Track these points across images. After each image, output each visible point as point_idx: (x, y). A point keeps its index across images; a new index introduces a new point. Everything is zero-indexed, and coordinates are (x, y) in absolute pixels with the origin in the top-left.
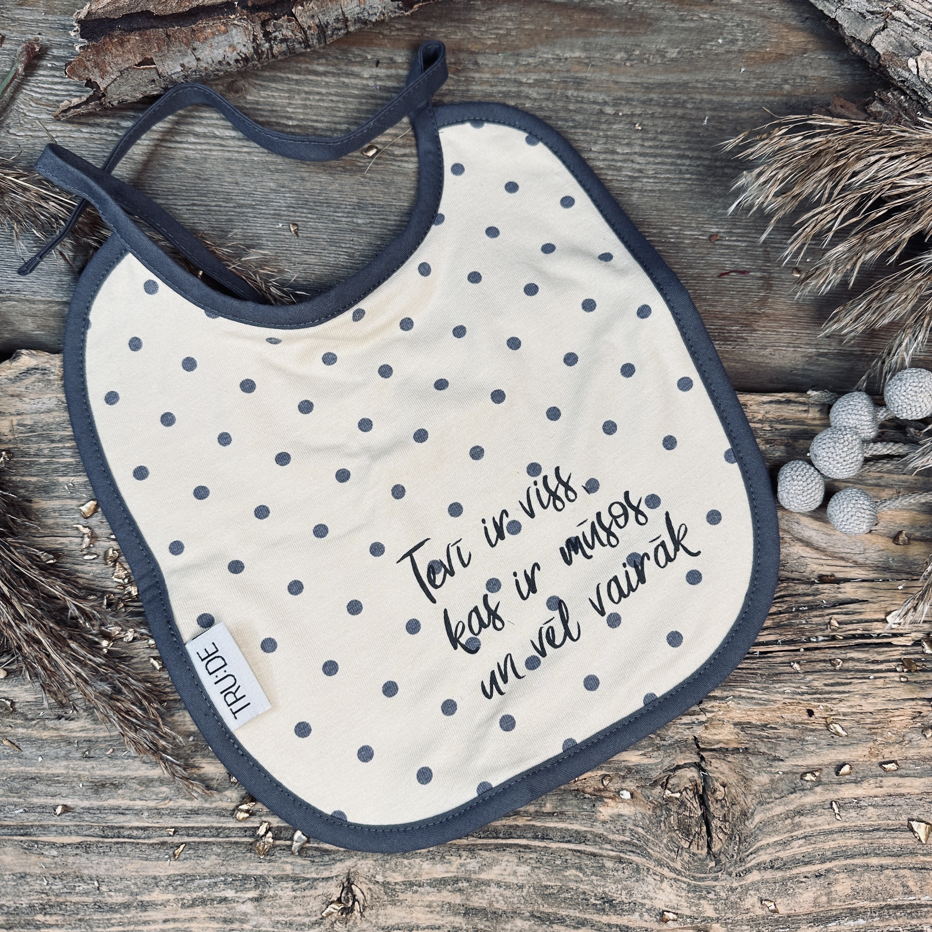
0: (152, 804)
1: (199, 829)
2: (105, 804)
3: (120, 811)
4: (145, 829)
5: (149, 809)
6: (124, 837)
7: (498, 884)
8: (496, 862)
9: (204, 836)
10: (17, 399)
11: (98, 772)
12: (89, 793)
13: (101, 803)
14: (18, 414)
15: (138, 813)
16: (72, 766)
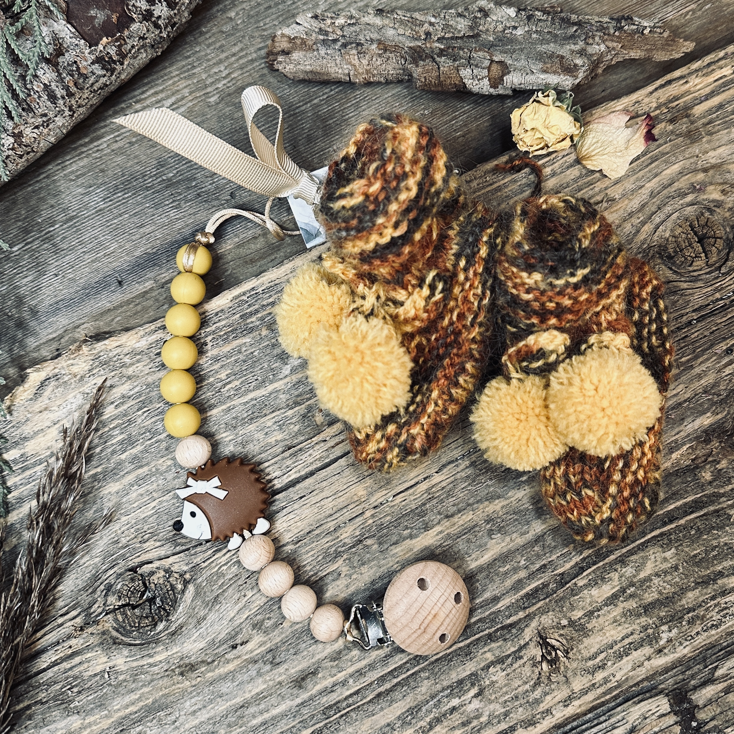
0: (351, 670)
1: (400, 667)
2: (314, 692)
3: (329, 690)
4: (357, 693)
5: (351, 676)
6: (344, 709)
7: (657, 575)
8: (645, 559)
9: (408, 670)
10: (46, 412)
11: (293, 671)
12: (295, 691)
13: (309, 694)
14: (55, 424)
15: (344, 683)
16: (268, 678)
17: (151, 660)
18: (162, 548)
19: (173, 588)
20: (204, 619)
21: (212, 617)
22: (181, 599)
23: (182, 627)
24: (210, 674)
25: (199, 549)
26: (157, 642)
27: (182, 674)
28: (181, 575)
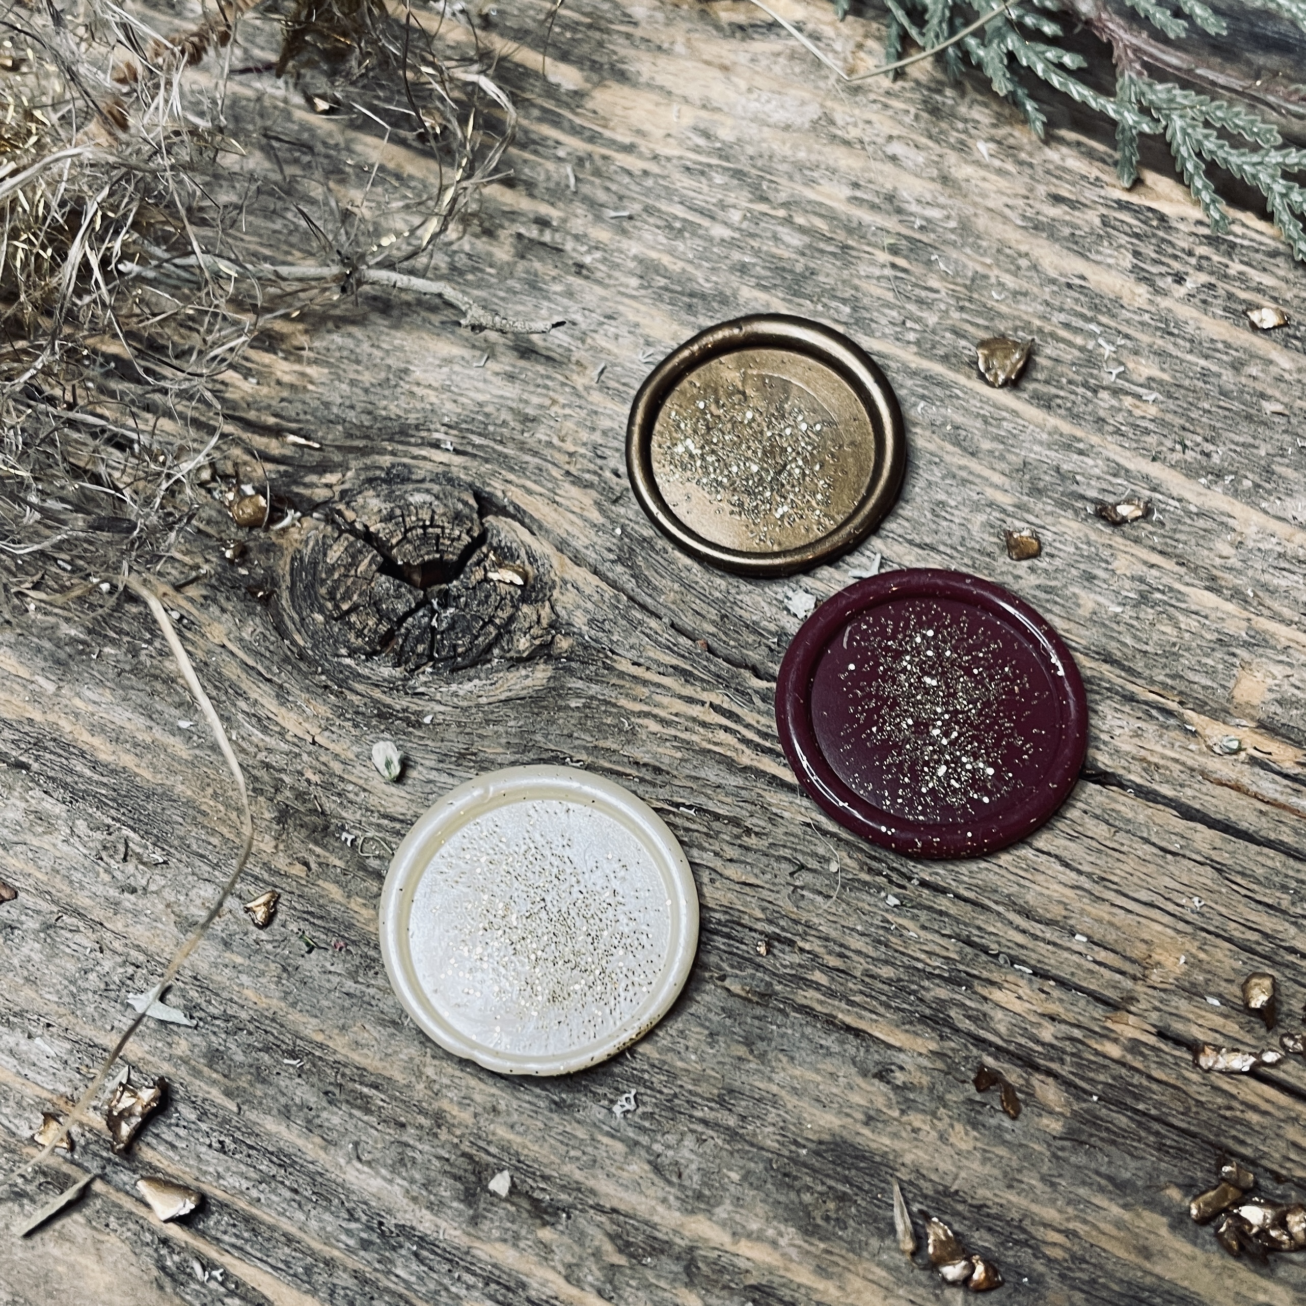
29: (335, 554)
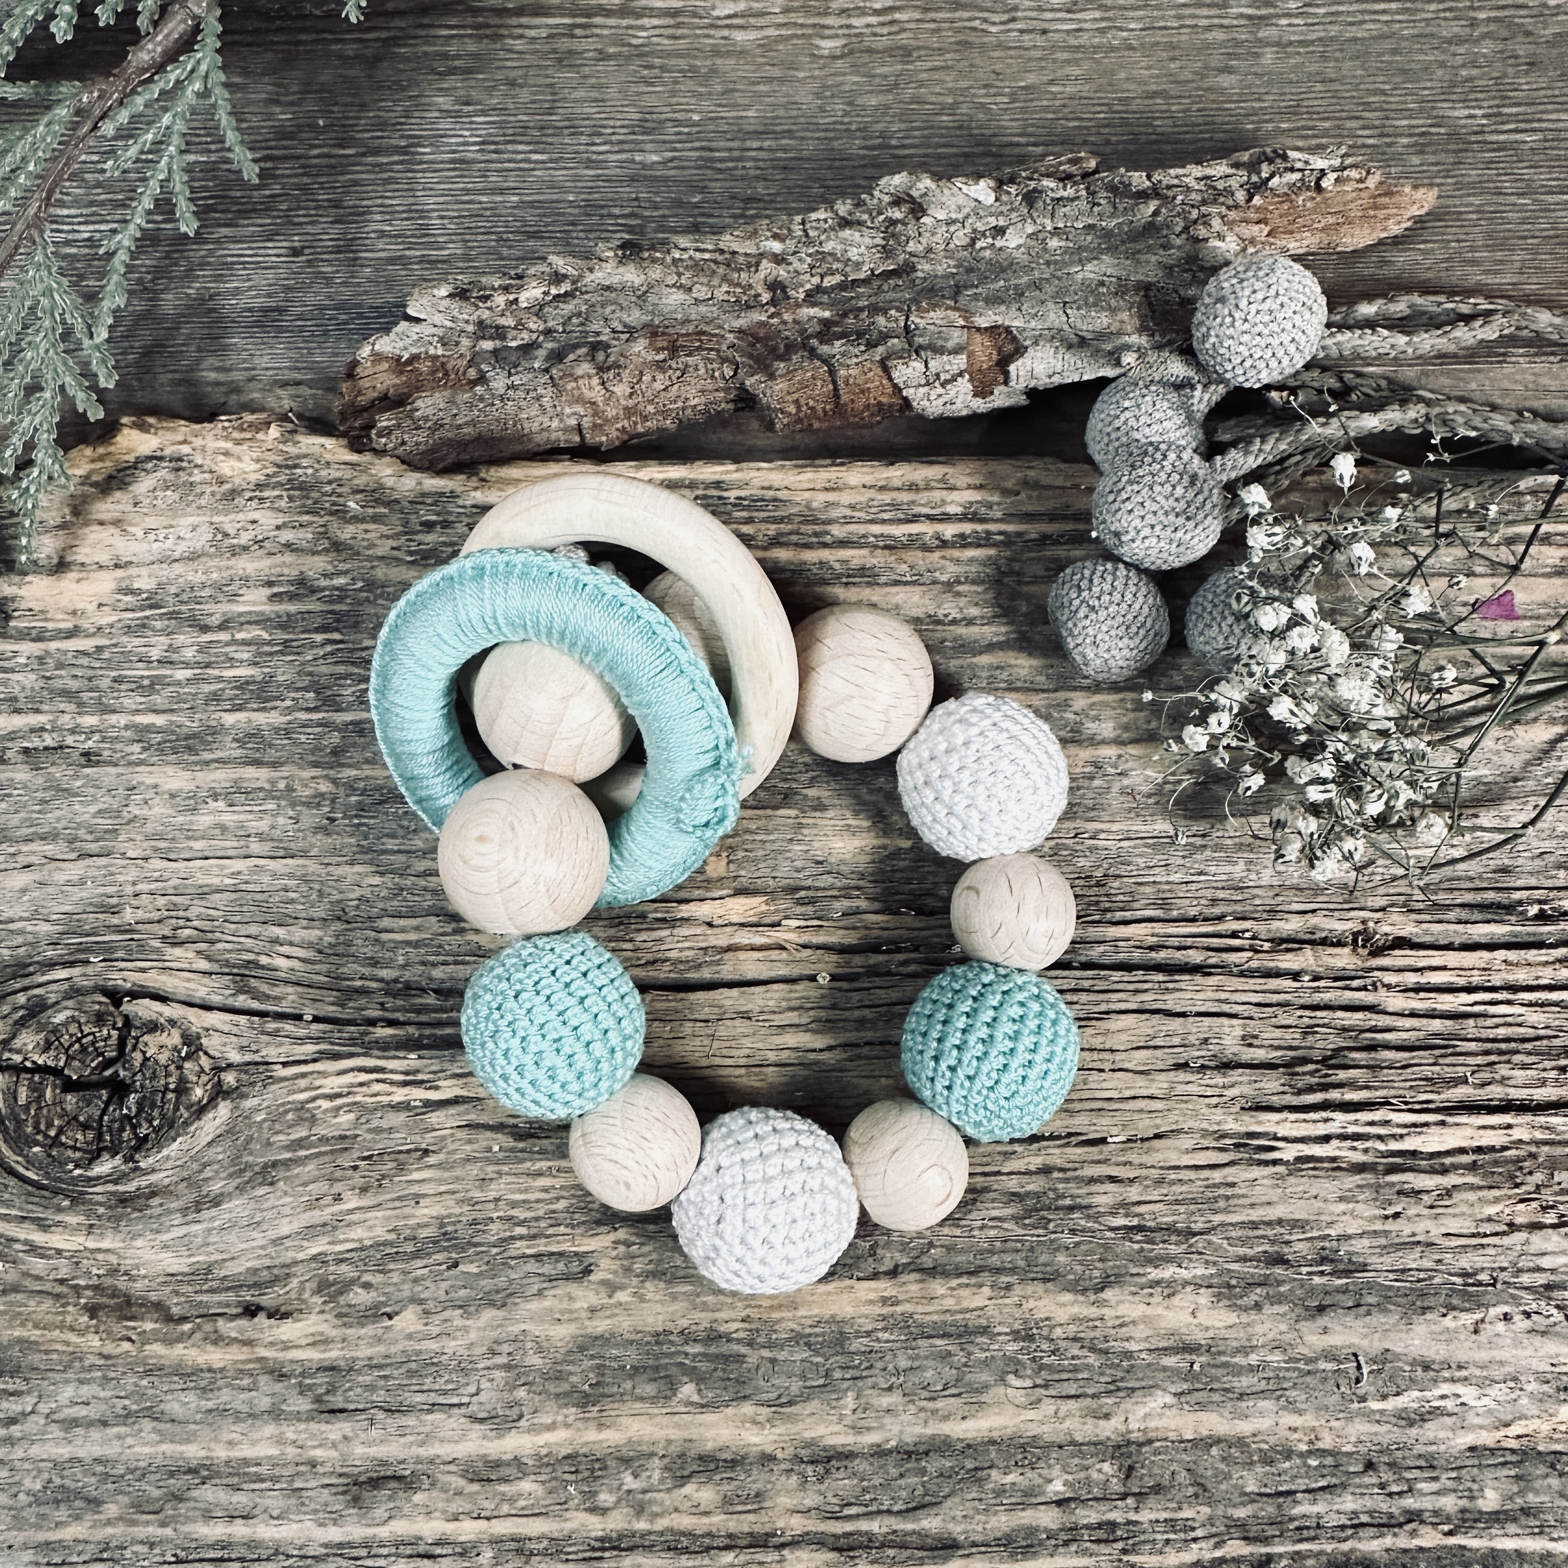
2: (383, 1532)
3: (422, 1549)
5: (496, 1541)
10: (112, 530)
11: (360, 1450)
12: (339, 1504)
13: (370, 1531)
14: (117, 566)
16: (291, 1435)
17: (39, 1238)
18: (206, 980)
19: (182, 1089)
20: (216, 1201)
21: (236, 1207)
22: (187, 1124)
23: (153, 1194)
24: (157, 1348)
25: (288, 1027)
26: (77, 1200)
27: (93, 1311)
28: (217, 1070)
29: (23, 1096)
